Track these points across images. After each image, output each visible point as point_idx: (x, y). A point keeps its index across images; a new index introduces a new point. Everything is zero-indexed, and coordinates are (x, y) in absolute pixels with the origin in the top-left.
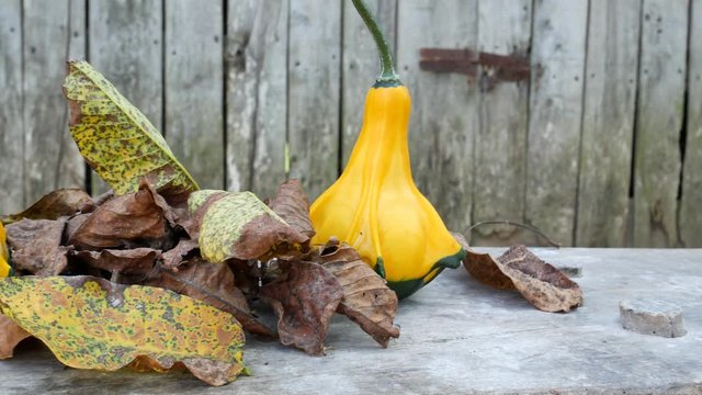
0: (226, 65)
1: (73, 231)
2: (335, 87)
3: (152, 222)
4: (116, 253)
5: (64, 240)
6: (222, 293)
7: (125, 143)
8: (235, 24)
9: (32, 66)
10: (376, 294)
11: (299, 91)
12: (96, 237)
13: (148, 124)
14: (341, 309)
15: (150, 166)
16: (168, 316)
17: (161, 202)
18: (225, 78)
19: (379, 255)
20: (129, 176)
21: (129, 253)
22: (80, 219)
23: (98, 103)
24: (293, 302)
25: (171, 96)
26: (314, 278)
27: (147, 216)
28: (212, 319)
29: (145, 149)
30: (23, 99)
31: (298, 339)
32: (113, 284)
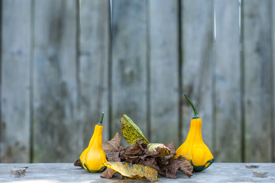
0: (181, 104)
1: (121, 154)
2: (239, 113)
3: (139, 151)
4: (131, 157)
5: (119, 156)
6: (154, 166)
7: (133, 134)
8: (186, 82)
9: (83, 107)
10: (188, 166)
11: (221, 116)
12: (127, 155)
13: (139, 129)
14: (179, 169)
15: (138, 139)
16: (142, 170)
17: (141, 146)
18: (181, 111)
19: (191, 159)
20: (134, 141)
21: (134, 157)
22: (123, 152)
23: (128, 124)
24: (170, 169)
25: (153, 121)
26: (174, 163)
27: (138, 149)
28: (151, 171)
29: (138, 135)
30: (78, 123)
31: (170, 176)
32: (131, 164)
